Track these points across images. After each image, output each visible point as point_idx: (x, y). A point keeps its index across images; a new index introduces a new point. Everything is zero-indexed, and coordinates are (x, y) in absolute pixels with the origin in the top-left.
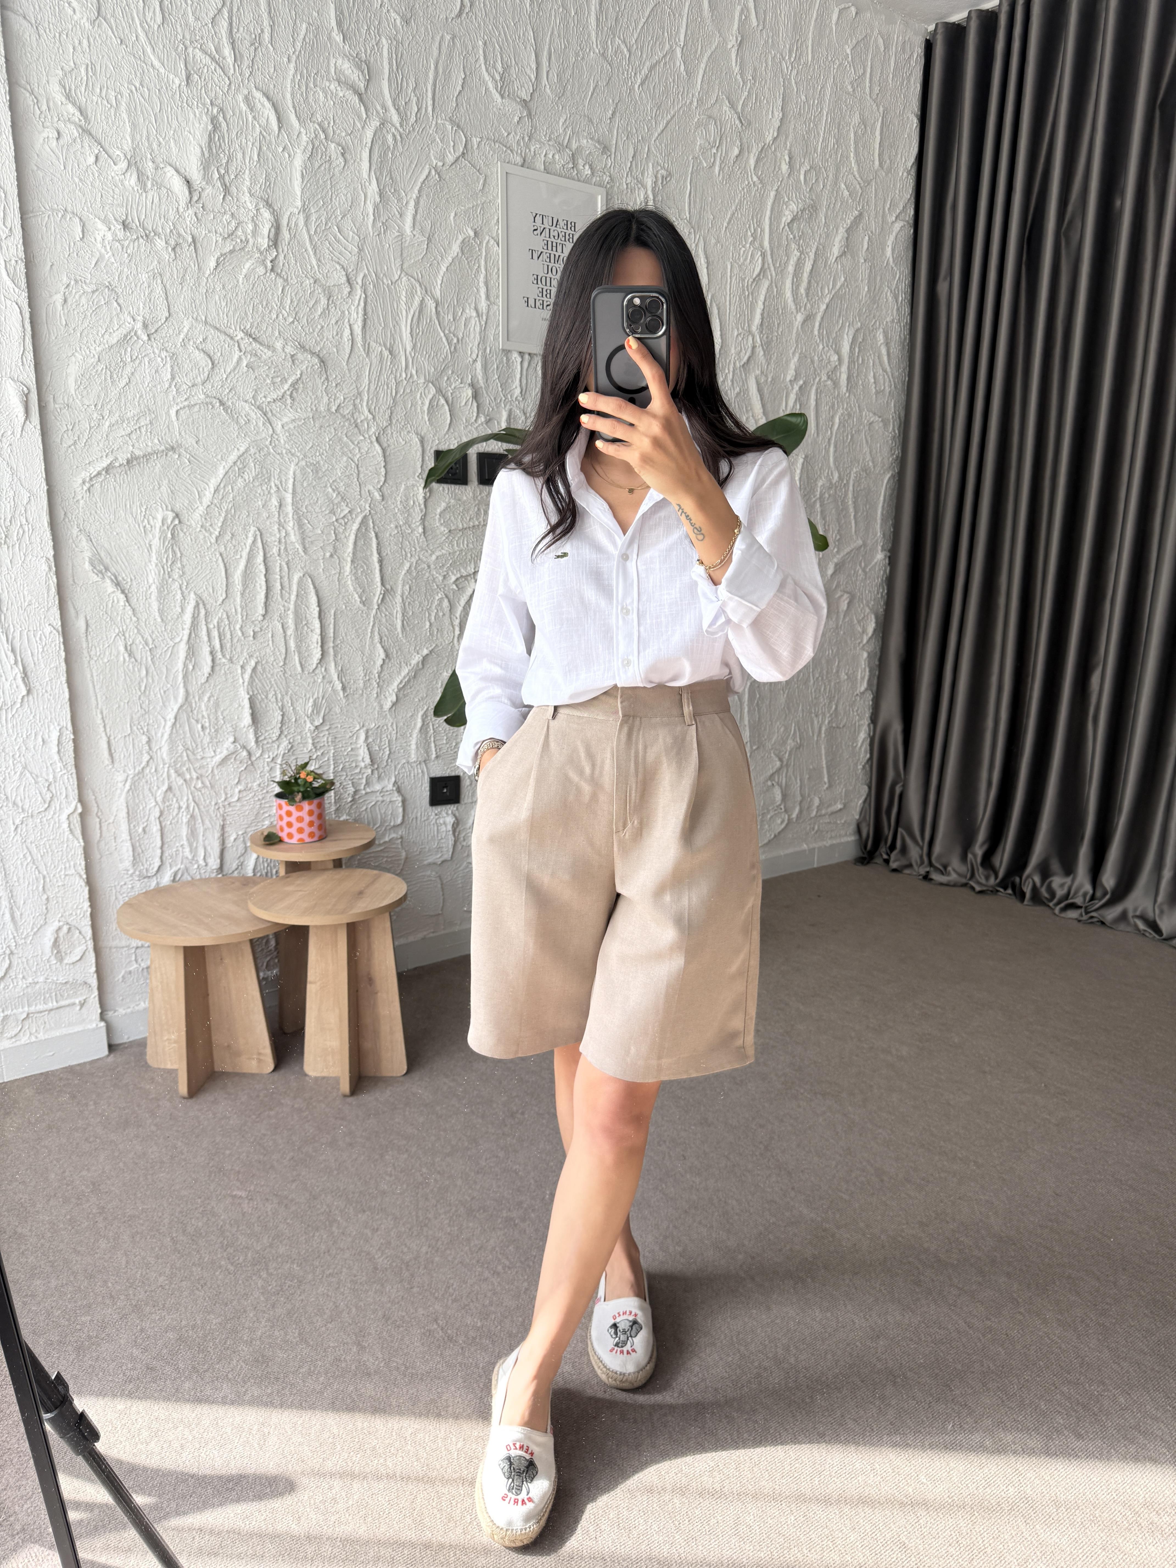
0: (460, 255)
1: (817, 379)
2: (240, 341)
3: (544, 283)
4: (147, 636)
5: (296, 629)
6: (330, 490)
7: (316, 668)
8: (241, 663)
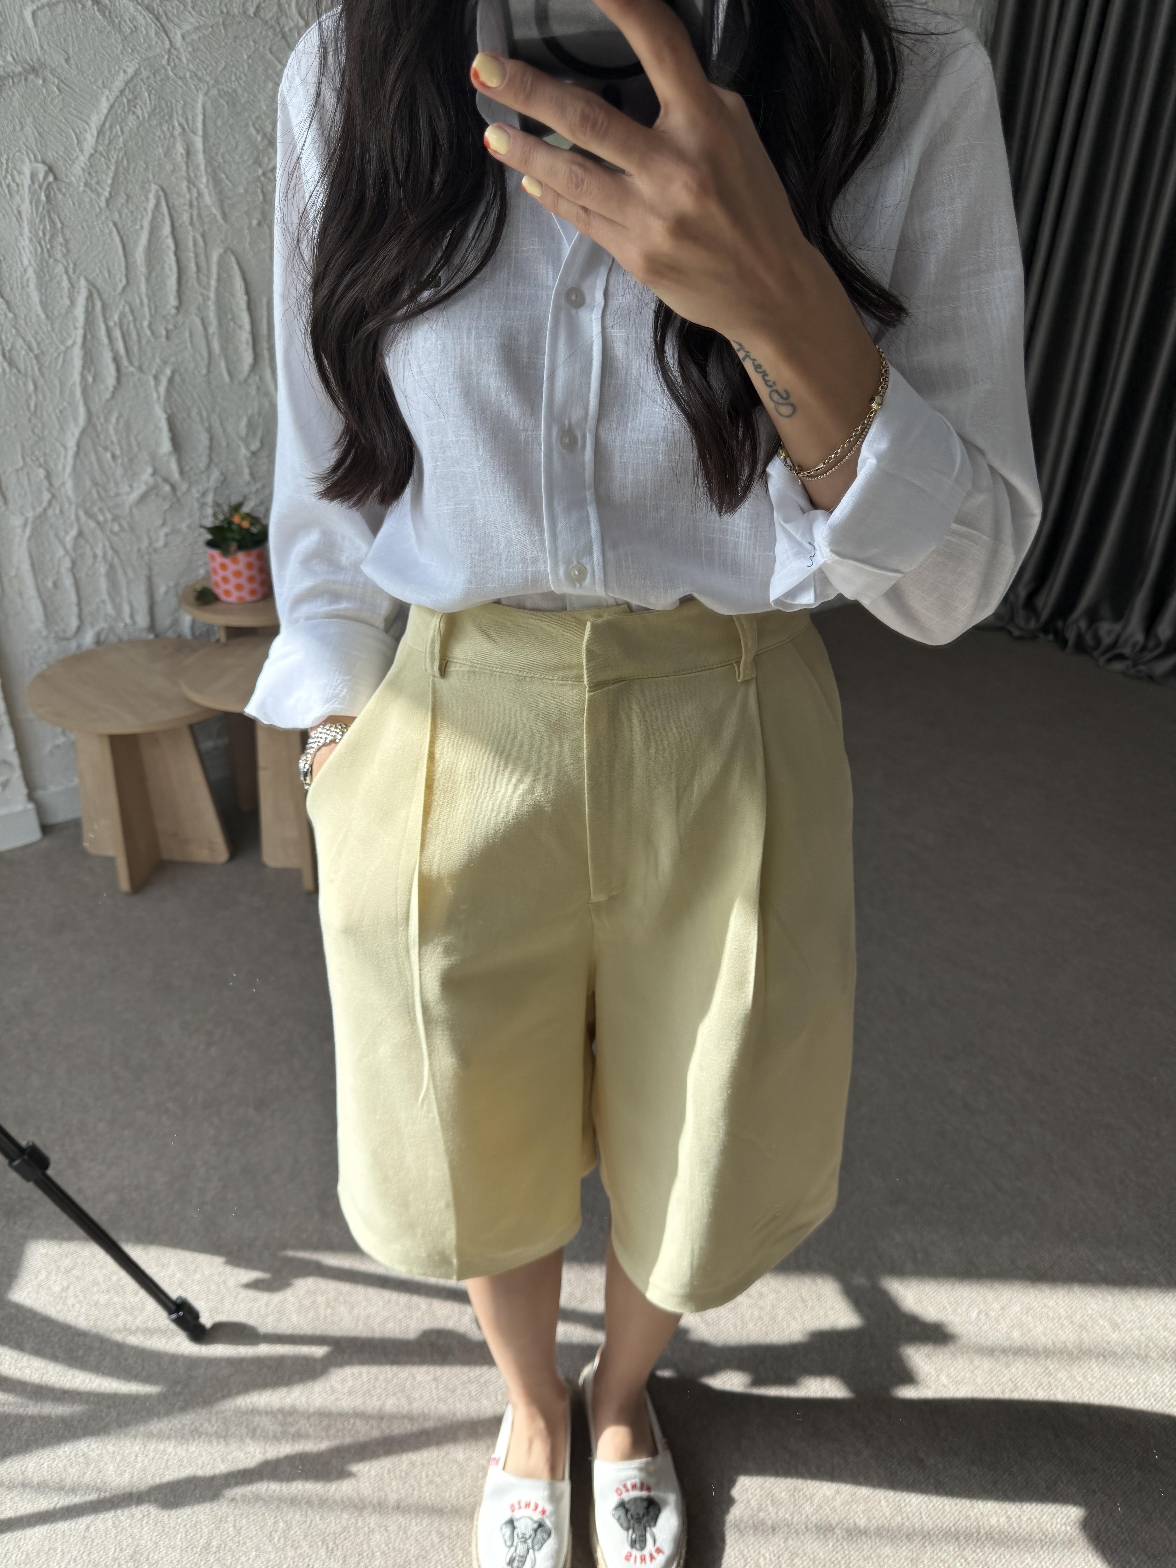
4: (29, 338)
5: (220, 325)
6: (252, 131)
7: (249, 376)
8: (154, 372)
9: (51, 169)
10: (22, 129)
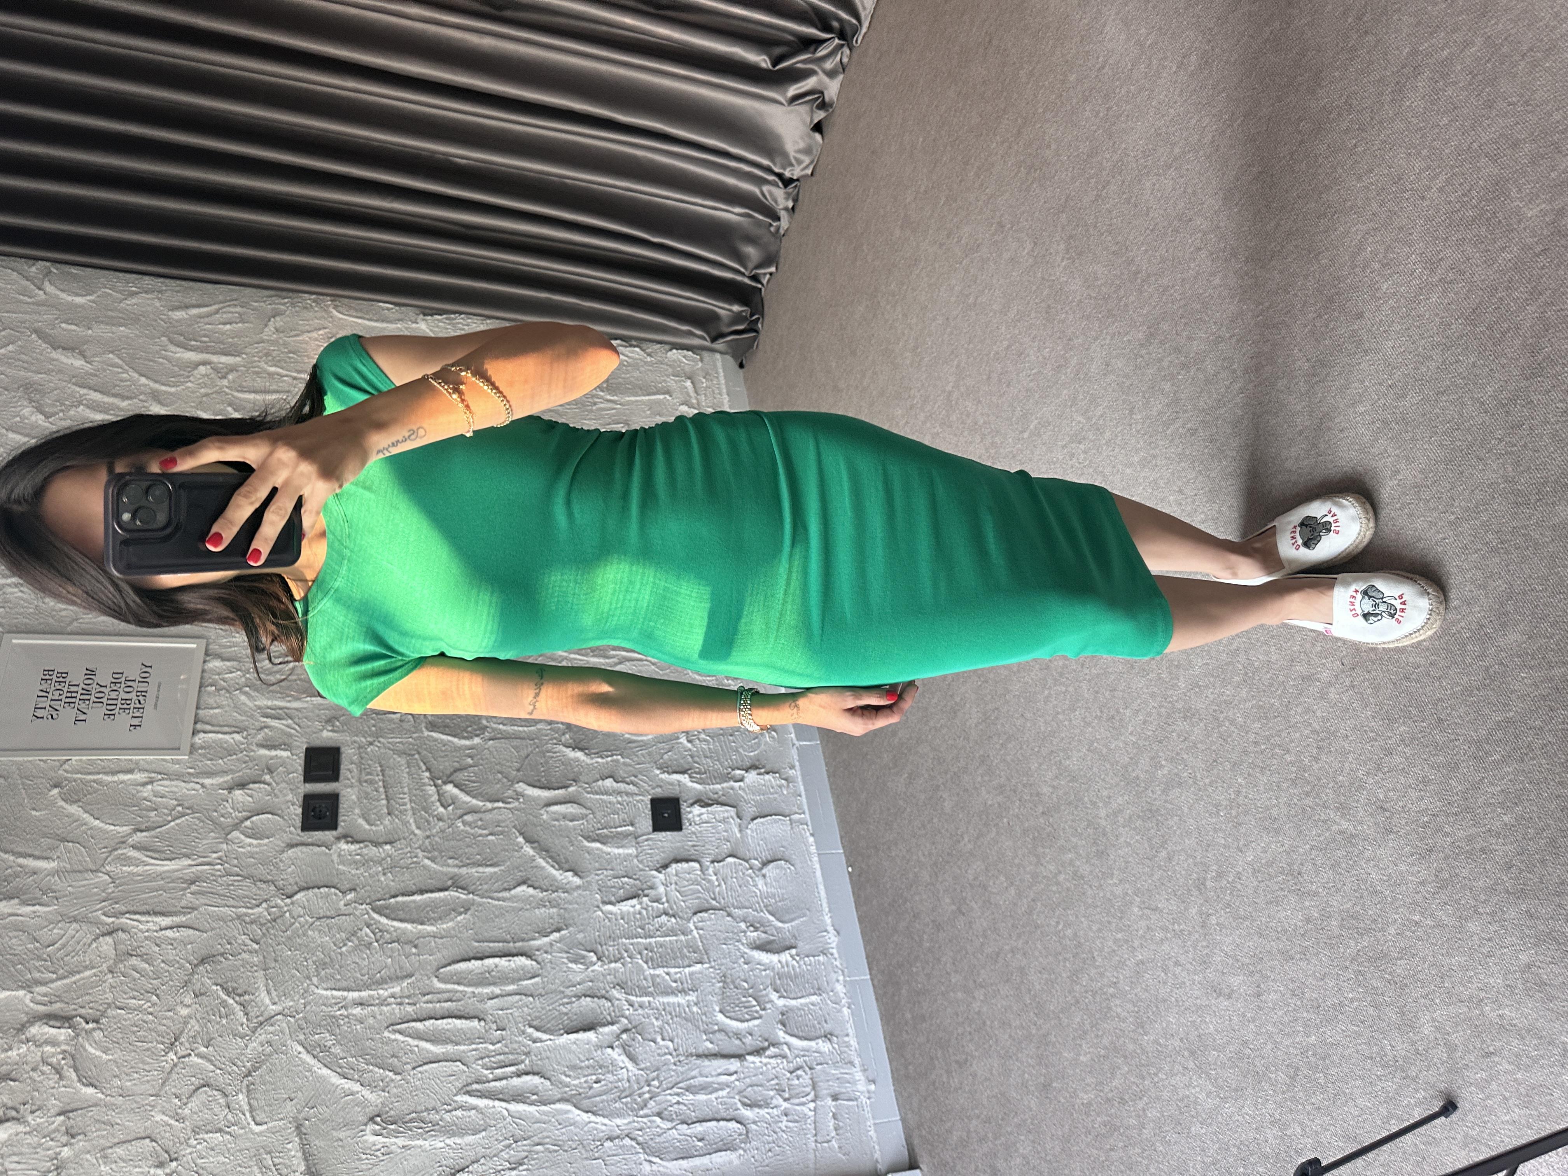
0: (81, 804)
1: (227, 390)
2: (178, 1055)
3: (113, 707)
4: (500, 1146)
5: (494, 984)
6: (344, 949)
7: (536, 961)
8: (530, 1043)
9: (372, 1119)
10: (341, 1140)
